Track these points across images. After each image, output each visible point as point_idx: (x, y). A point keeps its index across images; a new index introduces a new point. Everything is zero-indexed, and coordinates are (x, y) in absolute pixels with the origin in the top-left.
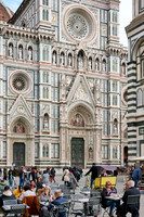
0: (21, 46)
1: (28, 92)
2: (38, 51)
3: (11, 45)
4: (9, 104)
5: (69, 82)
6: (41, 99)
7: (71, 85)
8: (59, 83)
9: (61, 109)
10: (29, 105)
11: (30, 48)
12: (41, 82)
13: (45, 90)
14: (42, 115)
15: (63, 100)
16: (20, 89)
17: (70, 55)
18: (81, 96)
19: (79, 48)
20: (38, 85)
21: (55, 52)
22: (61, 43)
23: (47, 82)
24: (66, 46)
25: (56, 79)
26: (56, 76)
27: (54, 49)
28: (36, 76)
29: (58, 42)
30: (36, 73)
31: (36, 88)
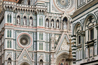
0: (25, 17)
1: (30, 46)
2: (36, 19)
7: (58, 41)
8: (50, 40)
9: (51, 56)
12: (38, 39)
13: (41, 45)
16: (24, 44)
19: (64, 16)
20: (36, 41)
22: (52, 13)
23: (42, 39)
24: (55, 15)
25: (48, 37)
26: (48, 35)
27: (47, 17)
28: (35, 36)
29: (50, 13)
30: (35, 34)
31: (35, 43)
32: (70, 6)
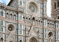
2: (18, 16)
3: (7, 13)
4: (7, 36)
5: (29, 29)
6: (19, 34)
8: (25, 29)
10: (14, 37)
11: (15, 15)
12: (19, 28)
13: (21, 31)
14: (19, 40)
15: (27, 35)
17: (30, 19)
18: (33, 34)
20: (18, 29)
21: (24, 17)
22: (26, 14)
23: (21, 28)
24: (28, 16)
25: (24, 27)
26: (25, 26)
27: (24, 16)
28: (17, 26)
29: (25, 14)
30: (17, 25)
31: (17, 30)
32: (35, 12)
